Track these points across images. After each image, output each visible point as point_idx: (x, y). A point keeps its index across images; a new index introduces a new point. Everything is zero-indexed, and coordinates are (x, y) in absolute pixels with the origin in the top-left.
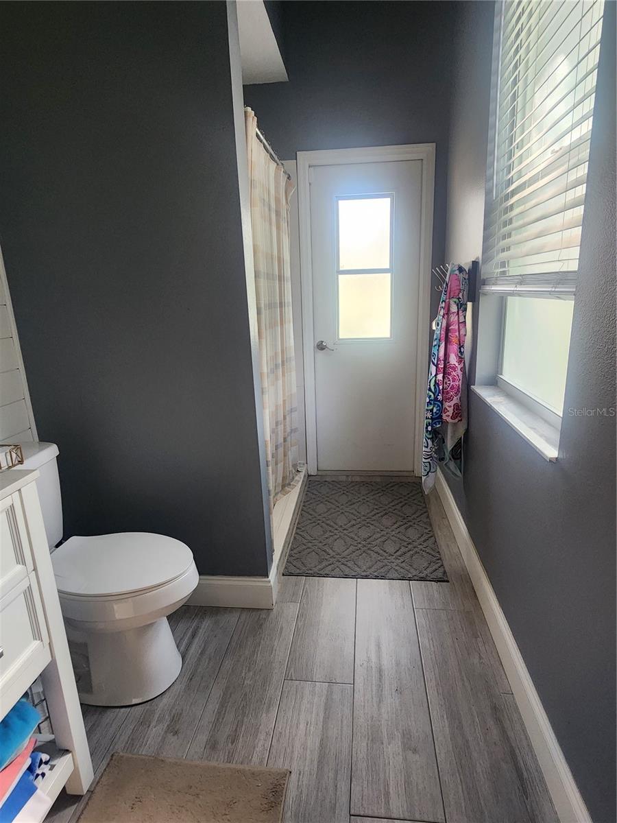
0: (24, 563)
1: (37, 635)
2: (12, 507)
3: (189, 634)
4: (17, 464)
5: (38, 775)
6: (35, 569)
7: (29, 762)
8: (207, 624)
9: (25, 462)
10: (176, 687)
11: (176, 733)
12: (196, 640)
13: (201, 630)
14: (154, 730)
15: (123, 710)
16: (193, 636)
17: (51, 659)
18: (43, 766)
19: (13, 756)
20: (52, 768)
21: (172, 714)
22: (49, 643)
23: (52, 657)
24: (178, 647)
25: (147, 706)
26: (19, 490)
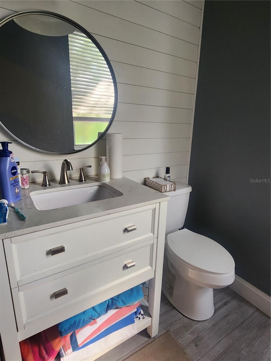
0: (154, 233)
1: (151, 265)
2: (155, 209)
3: (223, 302)
4: (173, 191)
5: (137, 317)
6: (157, 238)
7: (136, 310)
8: (234, 303)
9: (176, 191)
10: (206, 323)
11: (196, 346)
12: (225, 307)
13: (230, 304)
14: (188, 335)
15: (180, 314)
16: (225, 304)
17: (154, 277)
18: (140, 315)
19: (130, 304)
20: (143, 318)
21: (198, 335)
22: (155, 270)
23: (154, 276)
24: (214, 304)
25: (190, 321)
26: (160, 203)
